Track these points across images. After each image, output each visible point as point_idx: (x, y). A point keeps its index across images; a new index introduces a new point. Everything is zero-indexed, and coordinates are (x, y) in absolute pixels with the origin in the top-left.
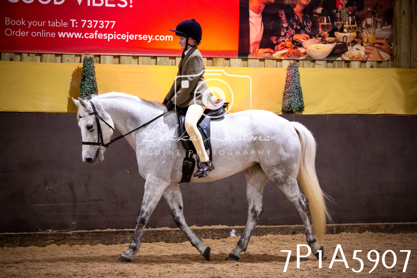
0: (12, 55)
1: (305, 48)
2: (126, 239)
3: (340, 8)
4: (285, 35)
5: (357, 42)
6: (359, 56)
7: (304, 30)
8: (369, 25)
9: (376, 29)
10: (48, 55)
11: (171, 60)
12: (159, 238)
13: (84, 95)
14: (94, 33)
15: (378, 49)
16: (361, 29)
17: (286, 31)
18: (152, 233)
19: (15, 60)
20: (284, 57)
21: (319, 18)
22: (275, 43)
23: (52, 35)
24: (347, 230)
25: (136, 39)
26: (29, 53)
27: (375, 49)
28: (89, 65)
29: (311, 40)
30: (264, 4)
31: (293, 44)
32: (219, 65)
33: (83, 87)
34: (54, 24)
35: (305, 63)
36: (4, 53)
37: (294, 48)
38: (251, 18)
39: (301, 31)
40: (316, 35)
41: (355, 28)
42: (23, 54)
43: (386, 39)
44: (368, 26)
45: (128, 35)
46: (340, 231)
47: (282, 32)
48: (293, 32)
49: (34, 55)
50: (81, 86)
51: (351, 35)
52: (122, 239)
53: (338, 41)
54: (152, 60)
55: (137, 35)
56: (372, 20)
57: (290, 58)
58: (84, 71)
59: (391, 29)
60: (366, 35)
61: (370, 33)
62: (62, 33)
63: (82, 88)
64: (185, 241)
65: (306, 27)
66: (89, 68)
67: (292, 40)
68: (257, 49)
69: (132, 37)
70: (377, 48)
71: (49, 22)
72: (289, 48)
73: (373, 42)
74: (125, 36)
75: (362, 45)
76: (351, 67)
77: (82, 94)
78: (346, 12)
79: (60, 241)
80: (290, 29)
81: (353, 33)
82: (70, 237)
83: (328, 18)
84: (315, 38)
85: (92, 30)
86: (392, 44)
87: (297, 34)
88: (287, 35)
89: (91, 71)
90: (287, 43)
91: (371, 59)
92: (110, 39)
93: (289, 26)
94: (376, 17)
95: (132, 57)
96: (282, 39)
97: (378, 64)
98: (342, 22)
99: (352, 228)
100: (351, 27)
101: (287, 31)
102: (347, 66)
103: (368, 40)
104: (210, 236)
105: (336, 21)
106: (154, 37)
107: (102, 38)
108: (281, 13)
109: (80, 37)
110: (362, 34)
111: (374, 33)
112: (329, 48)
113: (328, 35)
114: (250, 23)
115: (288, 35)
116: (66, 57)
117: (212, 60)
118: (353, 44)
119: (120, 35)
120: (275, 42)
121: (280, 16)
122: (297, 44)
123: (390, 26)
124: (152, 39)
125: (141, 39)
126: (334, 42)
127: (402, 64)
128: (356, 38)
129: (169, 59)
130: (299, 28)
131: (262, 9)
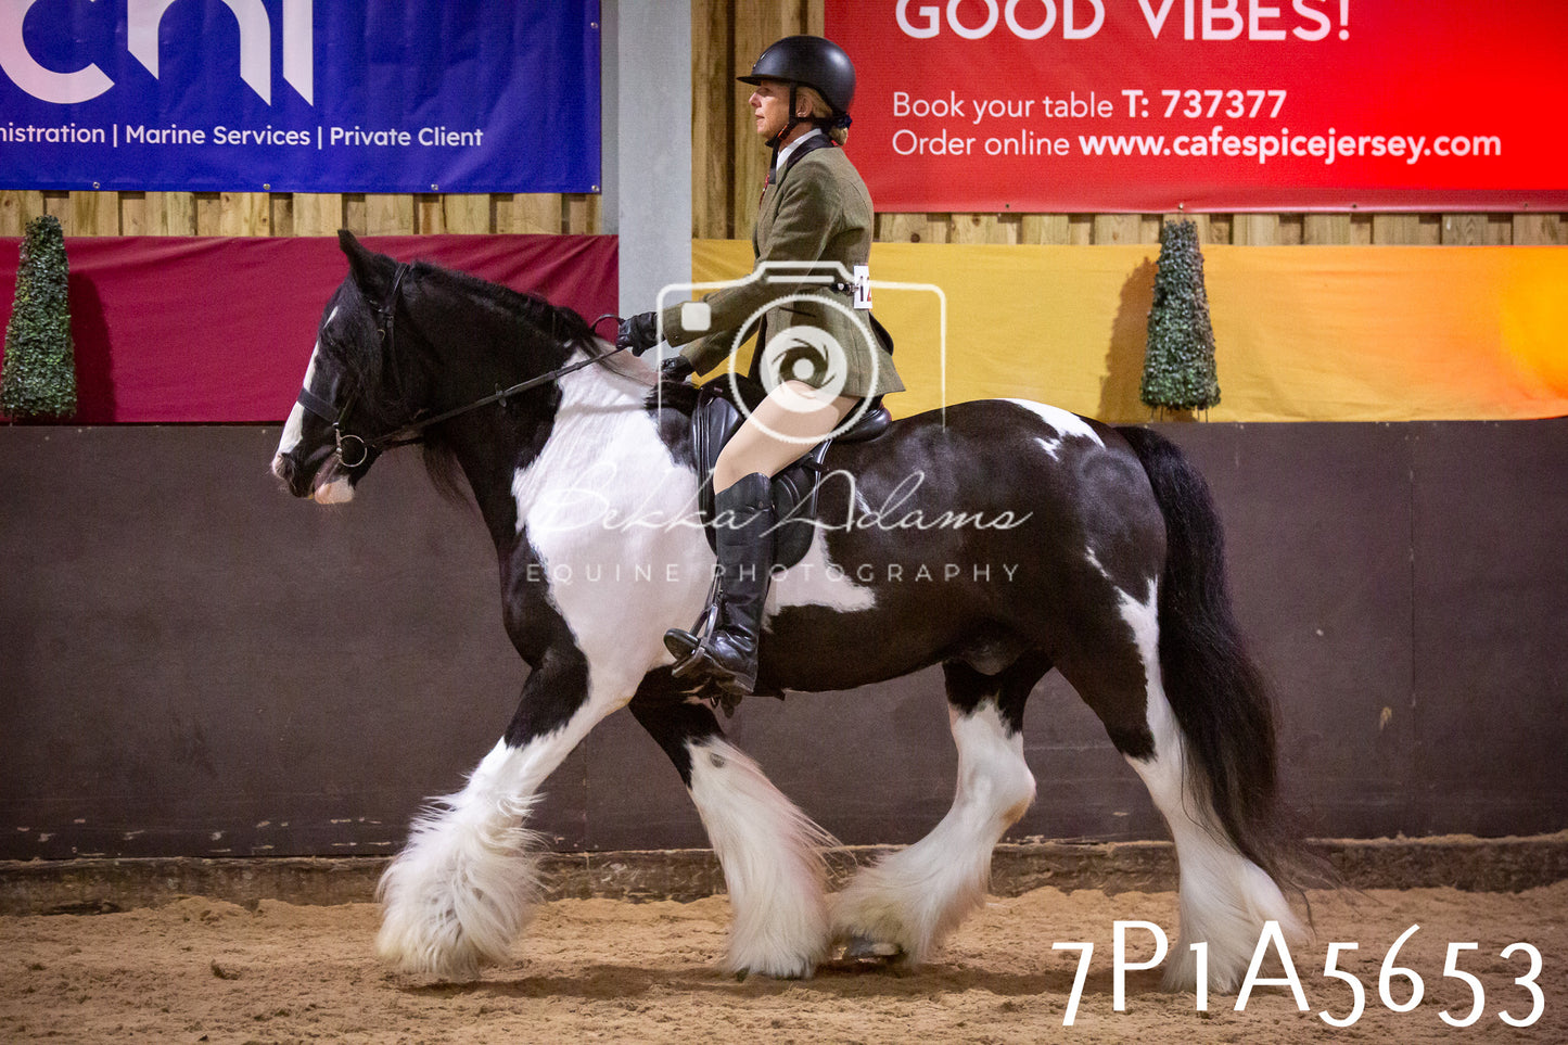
0: (920, 222)
10: (1046, 219)
11: (1494, 227)
12: (1434, 872)
13: (1162, 356)
14: (1207, 134)
18: (1409, 854)
19: (929, 238)
23: (1056, 146)
26: (976, 214)
28: (1179, 249)
33: (1158, 329)
34: (1066, 108)
36: (890, 217)
42: (955, 217)
45: (1332, 140)
49: (995, 218)
50: (1150, 325)
54: (1425, 226)
55: (1368, 139)
58: (1163, 272)
62: (1093, 140)
63: (1155, 335)
64: (1534, 885)
66: (1179, 260)
69: (1347, 146)
71: (1047, 102)
74: (1323, 145)
77: (1155, 356)
79: (1073, 879)
82: (1107, 864)
85: (1202, 127)
89: (1186, 270)
92: (1266, 156)
95: (1348, 219)
106: (1429, 144)
107: (1236, 153)
109: (1156, 152)
116: (1106, 224)
119: (1303, 139)
124: (1424, 148)
125: (1383, 152)
129: (1490, 221)
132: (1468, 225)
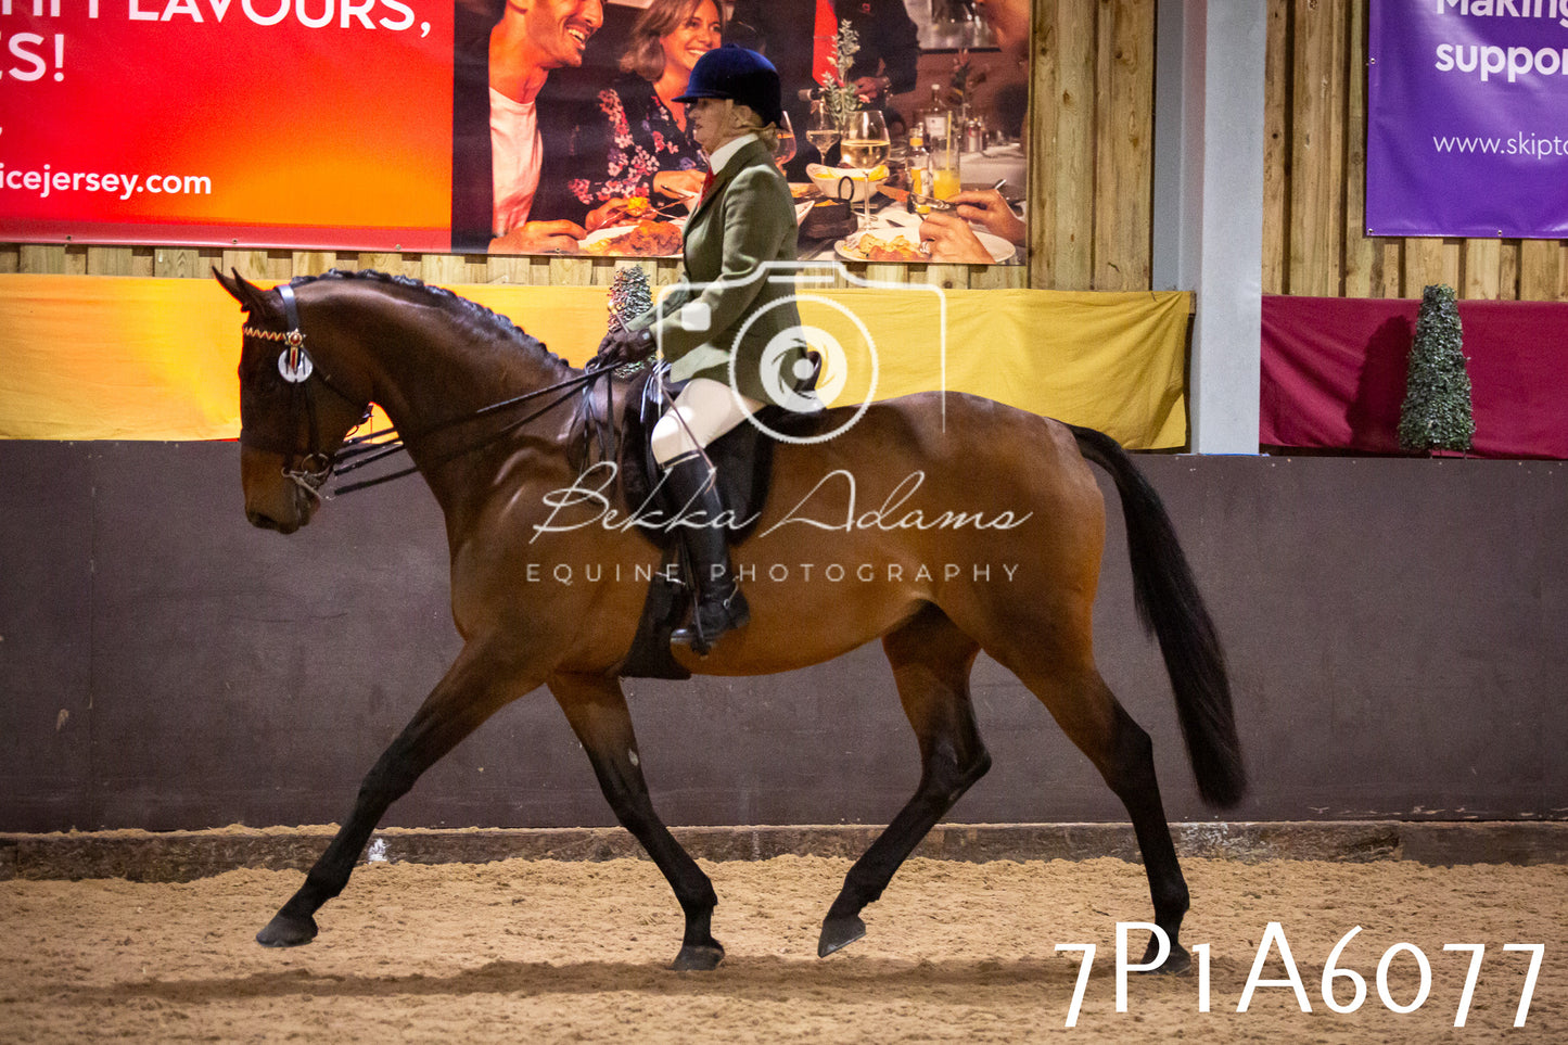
3: (825, 81)
4: (624, 174)
5: (894, 200)
6: (898, 246)
7: (694, 157)
8: (935, 139)
9: (961, 153)
11: (206, 260)
12: (106, 864)
15: (970, 223)
16: (906, 155)
17: (626, 162)
18: (81, 847)
20: (621, 250)
22: (586, 202)
24: (802, 847)
25: (76, 187)
27: (959, 224)
30: (544, 69)
31: (655, 206)
37: (658, 219)
38: (498, 118)
39: (683, 161)
41: (883, 150)
43: (1001, 189)
44: (931, 144)
45: (47, 175)
46: (776, 850)
47: (611, 165)
48: (653, 165)
51: (866, 177)
53: (822, 194)
54: (139, 259)
55: (83, 175)
56: (947, 123)
57: (645, 254)
59: (1018, 154)
60: (924, 175)
61: (940, 169)
64: (201, 876)
67: (648, 191)
68: (521, 224)
69: (61, 181)
70: (965, 219)
72: (638, 217)
73: (952, 200)
74: (38, 179)
75: (911, 209)
78: (848, 97)
80: (641, 155)
81: (878, 167)
86: (1024, 205)
87: (670, 172)
88: (630, 176)
90: (632, 201)
91: (945, 256)
93: (637, 143)
94: (961, 115)
95: (63, 249)
96: (614, 187)
97: (974, 275)
98: (836, 132)
99: (824, 838)
100: (870, 147)
101: (630, 160)
103: (931, 194)
104: (294, 862)
108: (605, 100)
110: (909, 171)
111: (956, 169)
114: (493, 133)
115: (634, 176)
117: (356, 258)
118: (875, 206)
119: (19, 174)
120: (586, 199)
121: (605, 110)
123: (1018, 145)
124: (137, 185)
125: (97, 186)
126: (806, 200)
127: (1060, 277)
128: (886, 184)
129: (201, 255)
130: (676, 149)
131: (536, 85)
132: (179, 258)
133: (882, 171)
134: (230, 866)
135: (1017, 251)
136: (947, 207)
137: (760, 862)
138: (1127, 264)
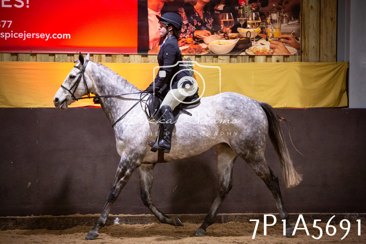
1: (207, 44)
2: (7, 226)
3: (242, 4)
4: (186, 32)
5: (262, 38)
6: (263, 50)
7: (205, 26)
8: (274, 20)
9: (281, 24)
12: (41, 225)
15: (284, 44)
16: (265, 25)
17: (186, 28)
18: (34, 220)
20: (185, 53)
21: (221, 15)
24: (235, 220)
25: (33, 37)
27: (281, 44)
29: (213, 36)
30: (163, 2)
31: (194, 40)
32: (118, 62)
35: (208, 58)
37: (195, 44)
38: (150, 16)
39: (202, 28)
40: (218, 31)
41: (259, 23)
43: (293, 34)
44: (273, 21)
45: (25, 34)
46: (228, 220)
47: (182, 29)
48: (194, 29)
51: (254, 31)
52: (3, 226)
53: (242, 36)
54: (50, 57)
55: (35, 34)
56: (277, 15)
57: (192, 54)
59: (298, 24)
60: (271, 30)
61: (275, 28)
65: (207, 23)
67: (192, 36)
68: (157, 46)
69: (29, 36)
70: (283, 42)
72: (190, 44)
73: (279, 37)
74: (22, 35)
75: (267, 40)
76: (255, 61)
78: (249, 9)
80: (190, 26)
81: (258, 28)
83: (231, 14)
84: (217, 34)
86: (300, 38)
87: (199, 31)
88: (187, 32)
90: (188, 39)
91: (277, 53)
92: (7, 38)
93: (189, 23)
94: (281, 13)
95: (29, 55)
96: (183, 35)
97: (285, 58)
98: (245, 18)
99: (242, 217)
100: (255, 22)
101: (187, 27)
102: (252, 61)
103: (273, 35)
105: (239, 18)
106: (51, 36)
108: (180, 11)
110: (267, 29)
111: (280, 28)
112: (232, 43)
113: (231, 31)
114: (149, 20)
115: (189, 32)
117: (111, 56)
118: (257, 39)
119: (17, 34)
121: (180, 13)
122: (199, 40)
123: (297, 21)
124: (50, 36)
125: (39, 37)
126: (237, 38)
127: (310, 58)
128: (260, 33)
129: (68, 56)
130: (200, 24)
131: (161, 7)
132: (62, 57)
133: (259, 29)
134: (76, 225)
135: (298, 51)
136: (278, 39)
137: (224, 224)
138: (329, 54)
